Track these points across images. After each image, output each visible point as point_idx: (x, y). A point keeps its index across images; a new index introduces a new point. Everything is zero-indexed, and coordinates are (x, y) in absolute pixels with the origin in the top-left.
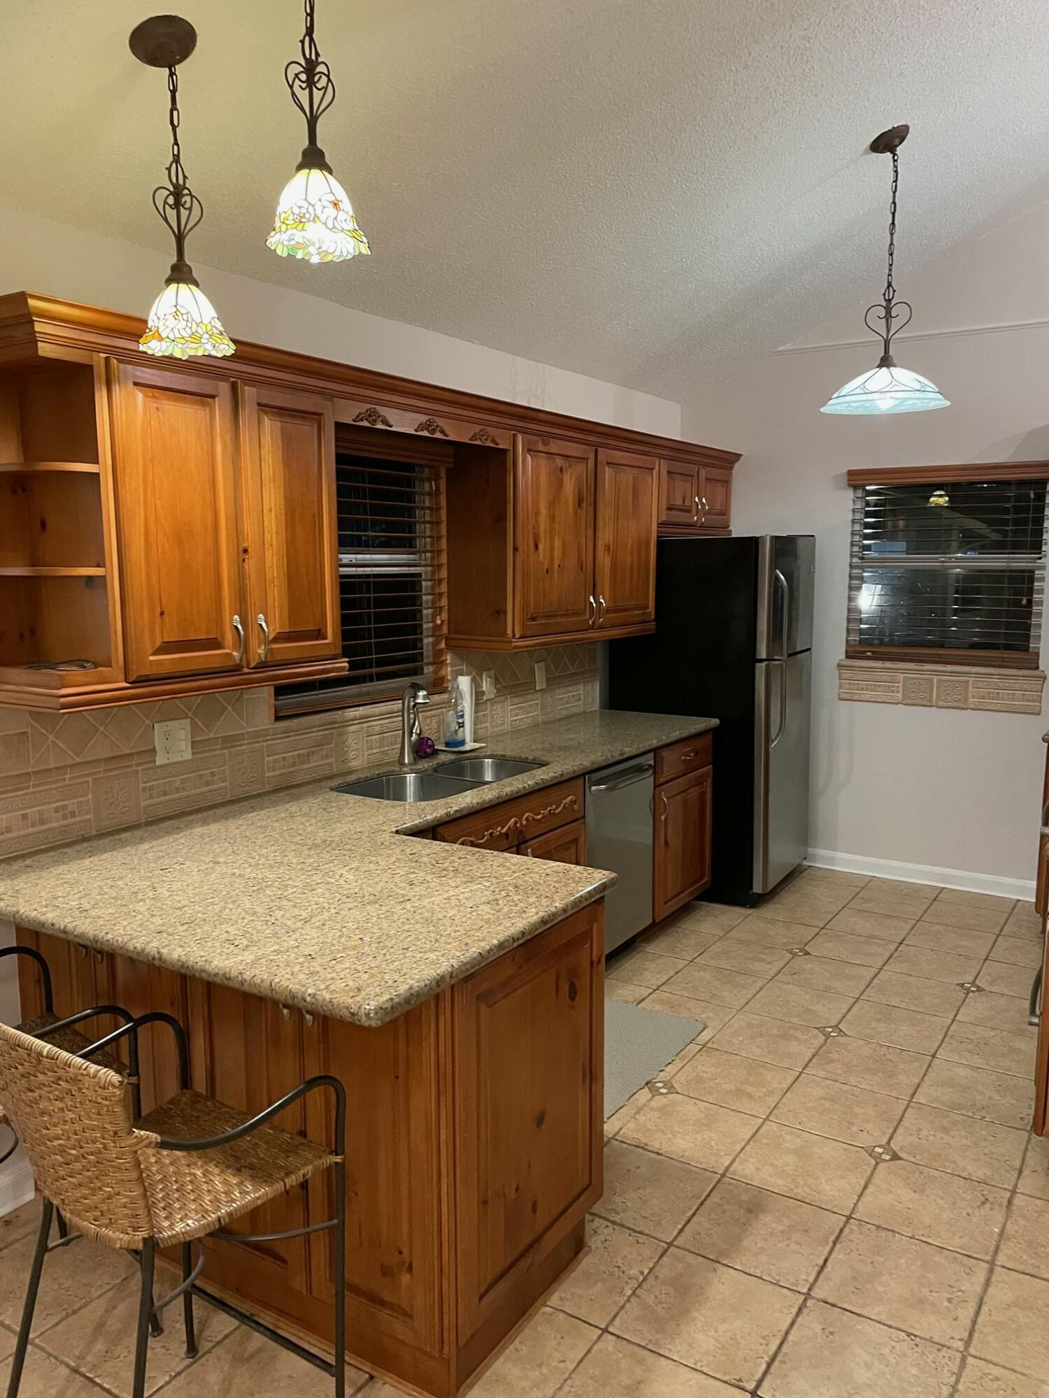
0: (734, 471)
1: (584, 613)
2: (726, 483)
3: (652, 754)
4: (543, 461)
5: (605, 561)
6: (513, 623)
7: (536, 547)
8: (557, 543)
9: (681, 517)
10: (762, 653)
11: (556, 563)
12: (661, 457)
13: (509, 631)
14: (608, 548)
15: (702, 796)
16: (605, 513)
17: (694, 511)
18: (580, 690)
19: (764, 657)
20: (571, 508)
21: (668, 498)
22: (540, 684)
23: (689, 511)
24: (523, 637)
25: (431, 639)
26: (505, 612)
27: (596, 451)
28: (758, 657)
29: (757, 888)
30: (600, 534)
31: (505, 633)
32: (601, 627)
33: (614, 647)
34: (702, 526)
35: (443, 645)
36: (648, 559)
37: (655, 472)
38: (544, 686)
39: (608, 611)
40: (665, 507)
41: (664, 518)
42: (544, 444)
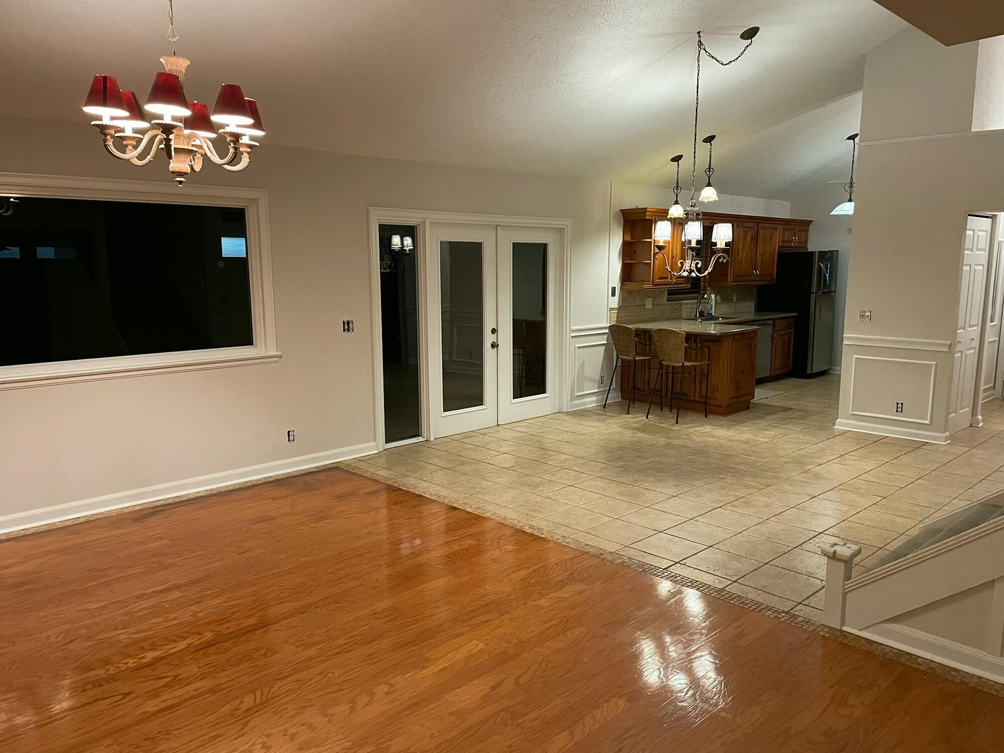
0: (810, 227)
1: (751, 275)
2: (807, 231)
3: (772, 321)
4: (741, 229)
5: (759, 260)
6: (730, 278)
7: (738, 255)
8: (744, 253)
9: (788, 244)
10: (814, 290)
11: (744, 259)
12: (780, 224)
13: (729, 280)
14: (760, 255)
15: (790, 339)
16: (760, 244)
17: (792, 242)
18: (748, 304)
19: (814, 292)
20: (749, 242)
21: (783, 238)
22: (735, 300)
23: (791, 242)
24: (732, 282)
25: (703, 283)
26: (728, 275)
27: (758, 225)
28: (812, 292)
29: (809, 372)
30: (758, 251)
31: (727, 281)
32: (757, 281)
33: (760, 287)
34: (796, 247)
35: (707, 284)
36: (774, 259)
37: (778, 230)
38: (736, 301)
39: (759, 275)
40: (781, 241)
41: (780, 245)
42: (742, 224)
